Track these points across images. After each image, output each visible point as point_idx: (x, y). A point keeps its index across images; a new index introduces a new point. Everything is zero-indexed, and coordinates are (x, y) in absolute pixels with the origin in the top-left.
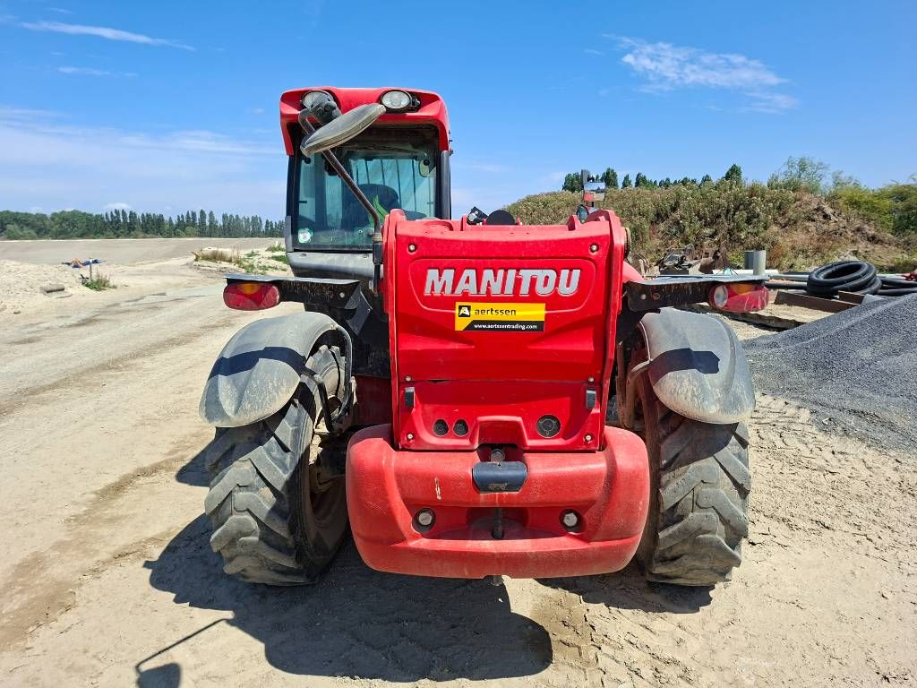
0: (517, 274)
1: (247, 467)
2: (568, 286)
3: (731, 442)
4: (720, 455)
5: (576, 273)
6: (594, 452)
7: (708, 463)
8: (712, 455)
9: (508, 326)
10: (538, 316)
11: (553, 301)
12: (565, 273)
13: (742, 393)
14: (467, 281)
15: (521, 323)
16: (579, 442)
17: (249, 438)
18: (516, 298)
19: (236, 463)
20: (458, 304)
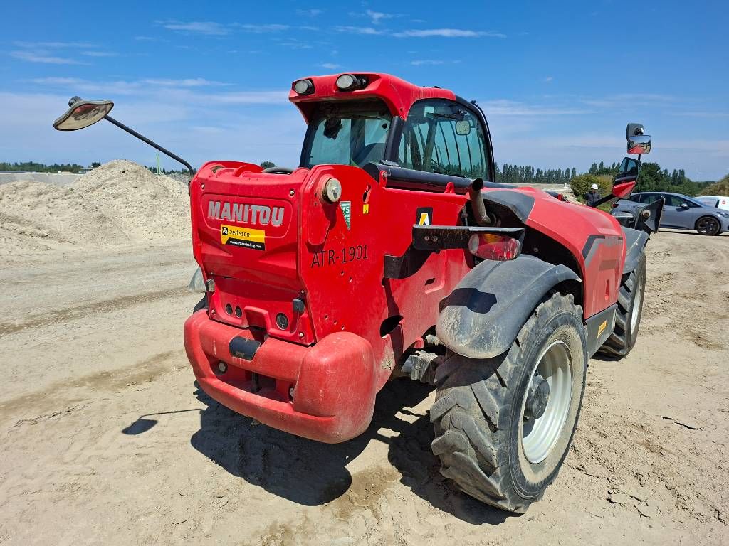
0: (250, 208)
2: (277, 219)
3: (491, 378)
4: (476, 386)
5: (282, 210)
6: (307, 346)
7: (464, 390)
8: (470, 385)
9: (247, 245)
10: (261, 239)
11: (269, 229)
12: (275, 209)
13: (496, 335)
14: (226, 211)
15: (253, 243)
16: (296, 336)
18: (249, 226)
20: (222, 226)
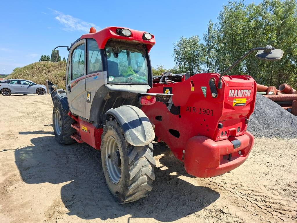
0: (243, 91)
1: (144, 159)
2: (249, 94)
5: (250, 91)
10: (245, 101)
11: (247, 98)
14: (236, 93)
17: (142, 149)
18: (242, 97)
19: (140, 158)
20: (234, 99)
